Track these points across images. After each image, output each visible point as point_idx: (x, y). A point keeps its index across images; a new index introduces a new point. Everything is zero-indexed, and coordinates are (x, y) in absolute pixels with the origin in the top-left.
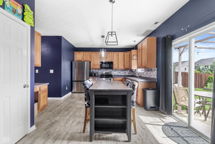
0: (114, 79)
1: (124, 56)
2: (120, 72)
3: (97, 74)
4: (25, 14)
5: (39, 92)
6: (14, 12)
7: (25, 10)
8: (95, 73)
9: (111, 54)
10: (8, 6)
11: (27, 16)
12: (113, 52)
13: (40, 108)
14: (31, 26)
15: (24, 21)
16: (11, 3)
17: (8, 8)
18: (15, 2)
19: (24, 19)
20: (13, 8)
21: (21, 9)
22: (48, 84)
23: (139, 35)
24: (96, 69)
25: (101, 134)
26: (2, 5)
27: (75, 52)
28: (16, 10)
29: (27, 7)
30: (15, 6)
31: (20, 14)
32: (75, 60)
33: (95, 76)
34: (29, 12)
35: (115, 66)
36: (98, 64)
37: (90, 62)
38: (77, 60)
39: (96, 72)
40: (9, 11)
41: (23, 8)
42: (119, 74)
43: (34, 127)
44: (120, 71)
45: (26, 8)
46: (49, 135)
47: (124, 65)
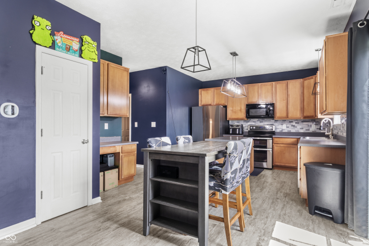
0: (275, 140)
1: (303, 87)
2: (296, 125)
3: (239, 129)
4: (83, 48)
5: (121, 154)
6: (68, 49)
7: (83, 43)
8: (235, 127)
9: (269, 87)
10: (59, 44)
11: (86, 50)
12: (274, 83)
13: (123, 178)
14: (94, 63)
15: (82, 58)
16: (63, 40)
17: (59, 47)
18: (69, 38)
19: (82, 55)
20: (67, 45)
21: (78, 43)
22: (138, 143)
23: (316, 35)
24: (238, 119)
25: (170, 231)
26: (51, 45)
27: (200, 90)
28: (70, 47)
29: (87, 38)
30: (68, 43)
31: (77, 50)
32: (200, 105)
33: (234, 133)
34: (90, 44)
35: (280, 111)
36: (241, 110)
37: (225, 107)
38: (203, 104)
39: (238, 126)
40: (61, 50)
41: (81, 42)
42: (293, 130)
43: (98, 200)
44: (294, 124)
45: (84, 40)
46: (107, 213)
47: (303, 110)
